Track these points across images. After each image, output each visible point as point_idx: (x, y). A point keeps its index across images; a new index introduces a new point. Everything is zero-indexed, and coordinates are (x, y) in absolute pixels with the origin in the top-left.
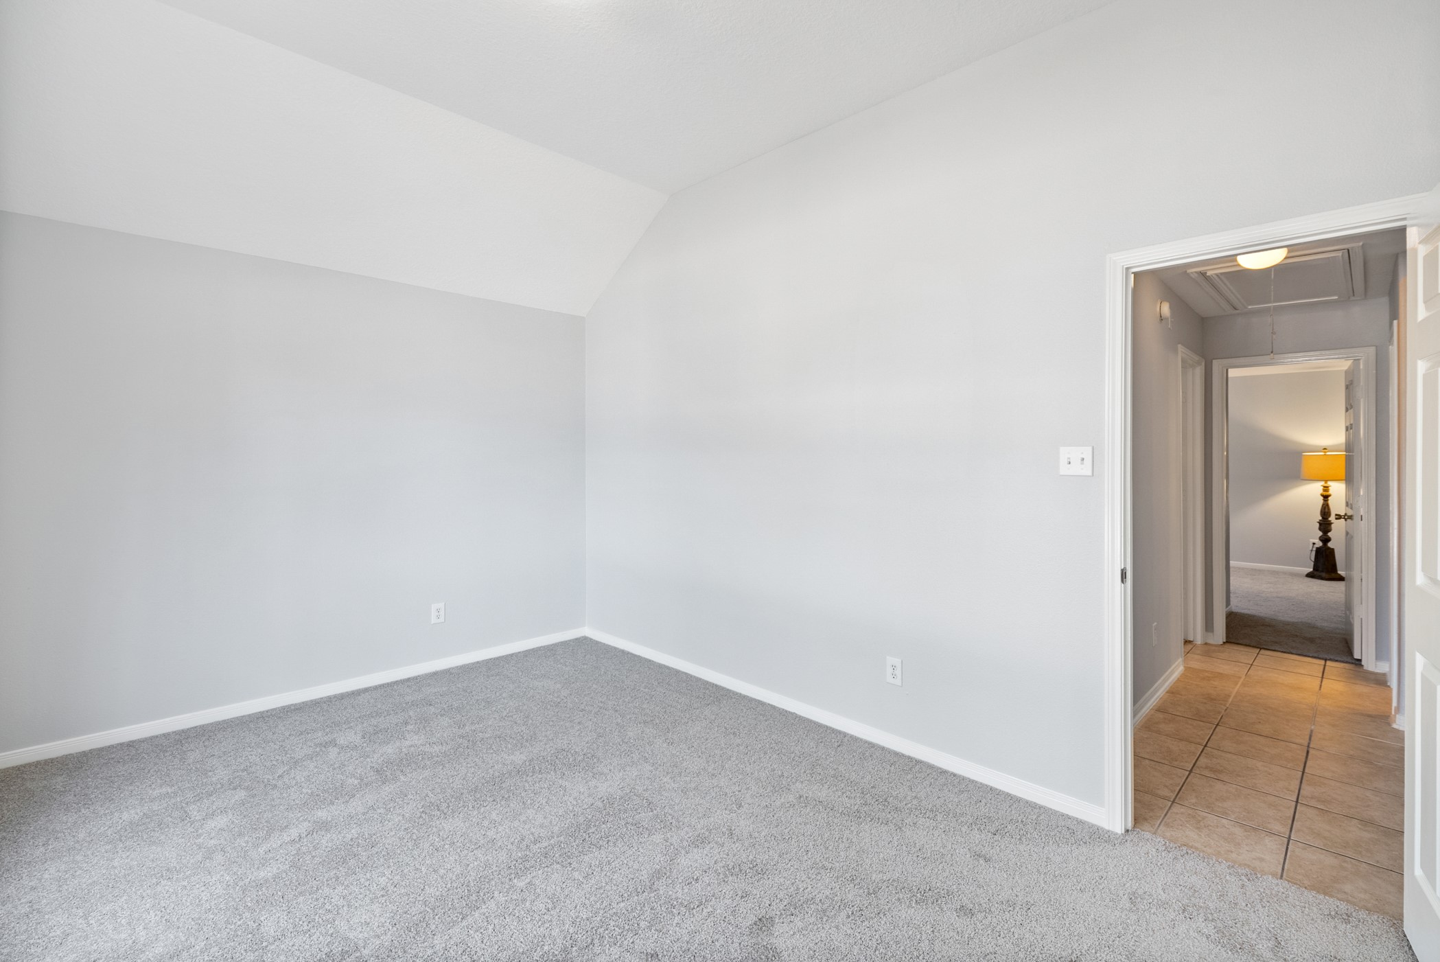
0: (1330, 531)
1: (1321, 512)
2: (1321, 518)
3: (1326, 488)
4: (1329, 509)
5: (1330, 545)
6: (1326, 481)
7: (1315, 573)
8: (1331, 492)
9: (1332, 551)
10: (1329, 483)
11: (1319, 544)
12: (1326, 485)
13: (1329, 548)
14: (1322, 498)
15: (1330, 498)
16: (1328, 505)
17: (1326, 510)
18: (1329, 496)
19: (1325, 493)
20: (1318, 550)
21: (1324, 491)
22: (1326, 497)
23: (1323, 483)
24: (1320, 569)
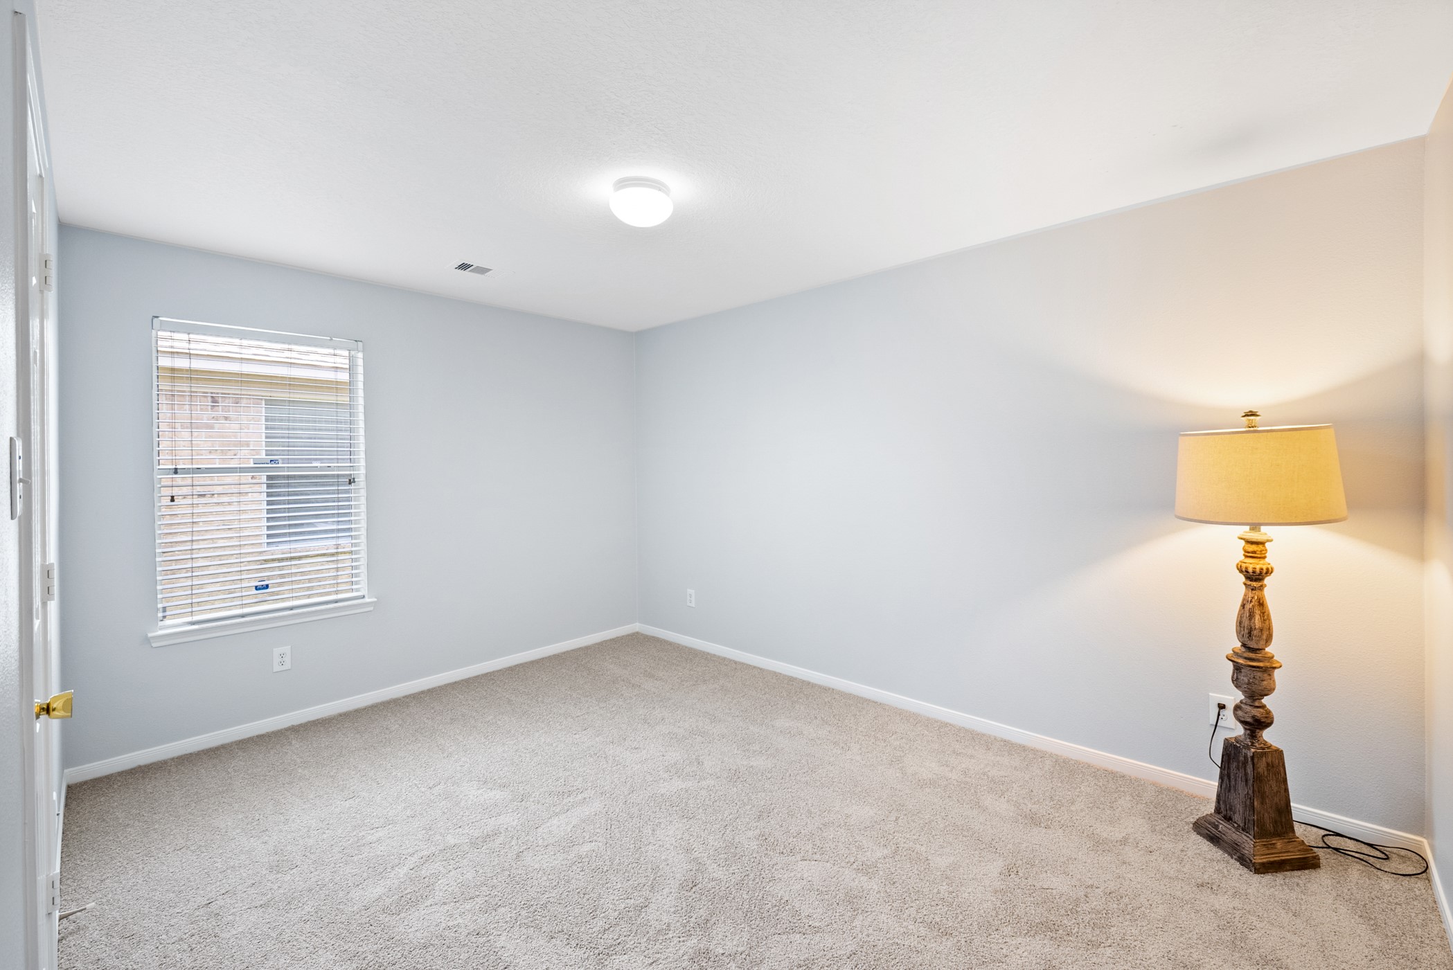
0: (1268, 691)
1: (1240, 623)
2: (1238, 644)
3: (1255, 548)
4: (1265, 617)
5: (1269, 736)
6: (1255, 527)
7: (1223, 826)
8: (1273, 557)
9: (1275, 762)
10: (1267, 532)
11: (1234, 729)
12: (1255, 536)
13: (1267, 746)
14: (1242, 578)
15: (1267, 581)
16: (1261, 604)
17: (1257, 622)
18: (1269, 572)
19: (1252, 565)
20: (1231, 752)
21: (1249, 555)
22: (1255, 578)
23: (1244, 530)
24: (1237, 818)
